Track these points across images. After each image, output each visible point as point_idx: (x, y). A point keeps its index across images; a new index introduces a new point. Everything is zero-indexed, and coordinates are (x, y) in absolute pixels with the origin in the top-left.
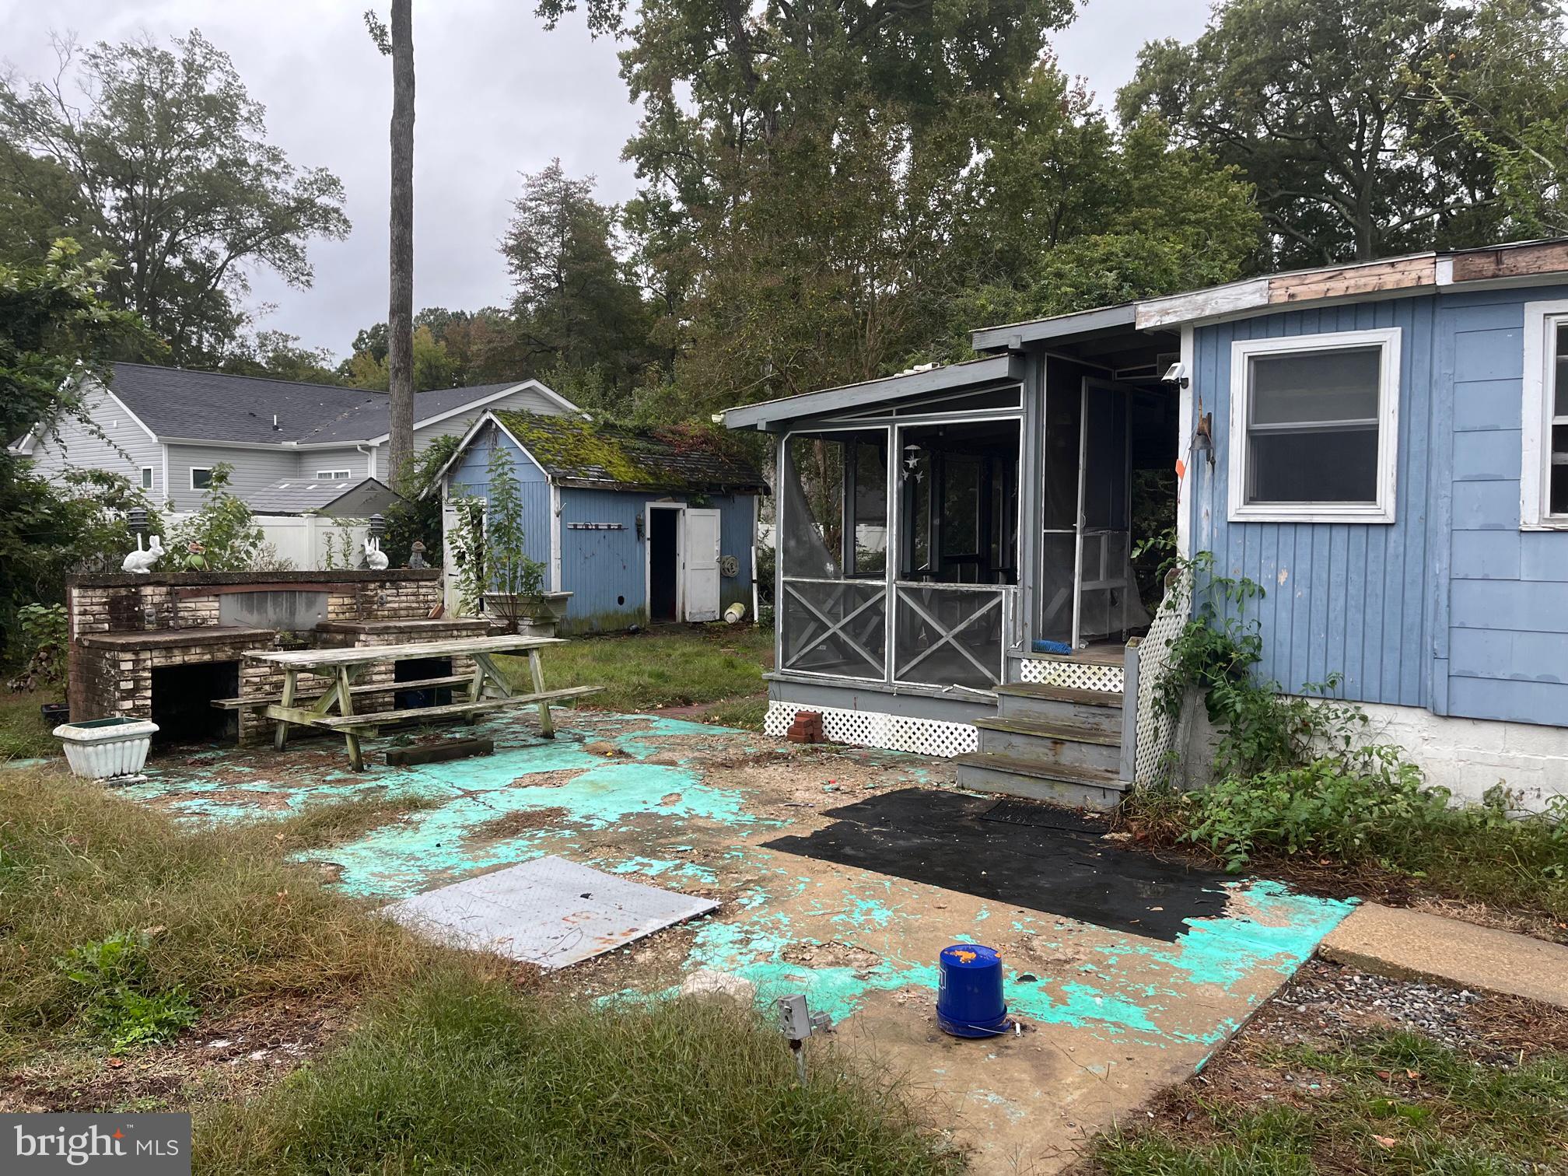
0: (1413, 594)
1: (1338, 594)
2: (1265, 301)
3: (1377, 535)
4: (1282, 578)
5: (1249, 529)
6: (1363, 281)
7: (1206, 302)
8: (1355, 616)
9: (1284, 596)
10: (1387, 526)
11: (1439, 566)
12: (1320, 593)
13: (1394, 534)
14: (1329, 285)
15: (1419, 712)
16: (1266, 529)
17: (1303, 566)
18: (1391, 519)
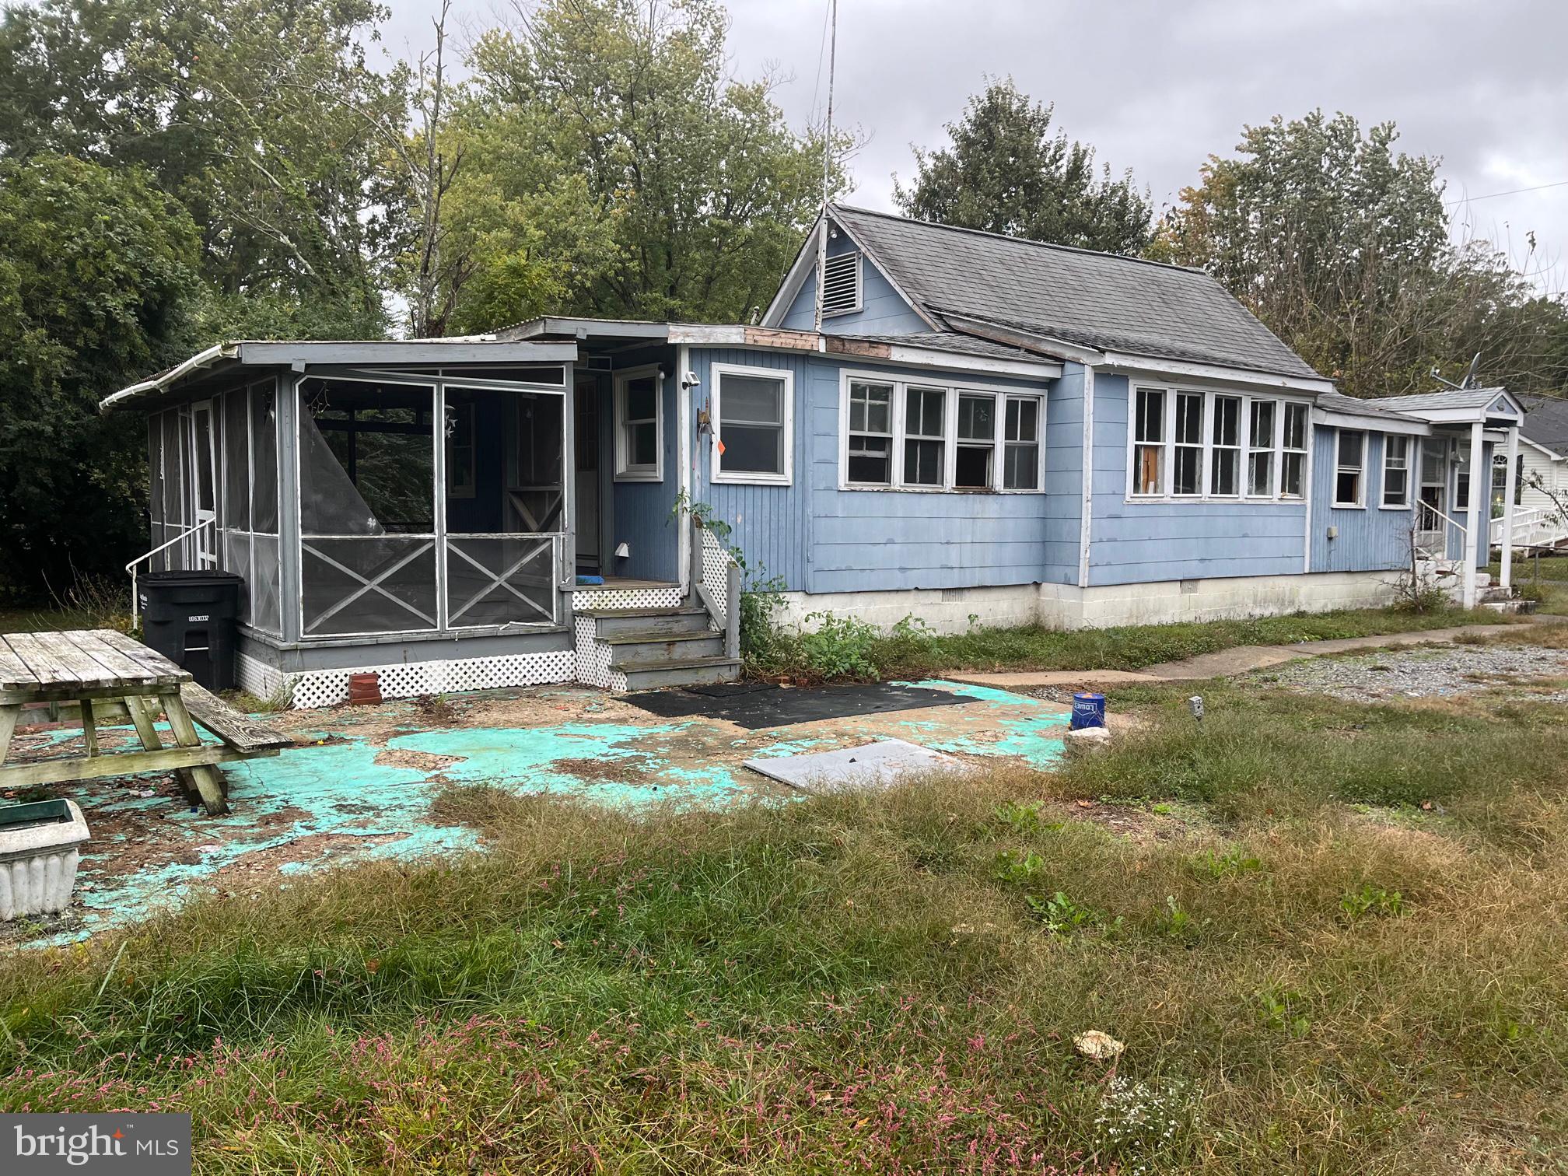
0: (798, 526)
1: (766, 527)
2: (742, 341)
3: (783, 491)
4: (739, 520)
5: (721, 488)
6: (788, 341)
7: (711, 334)
8: (774, 541)
9: (741, 531)
10: (787, 487)
11: (809, 511)
12: (758, 528)
13: (790, 492)
14: (774, 339)
15: (800, 594)
16: (730, 488)
17: (749, 511)
18: (790, 483)
